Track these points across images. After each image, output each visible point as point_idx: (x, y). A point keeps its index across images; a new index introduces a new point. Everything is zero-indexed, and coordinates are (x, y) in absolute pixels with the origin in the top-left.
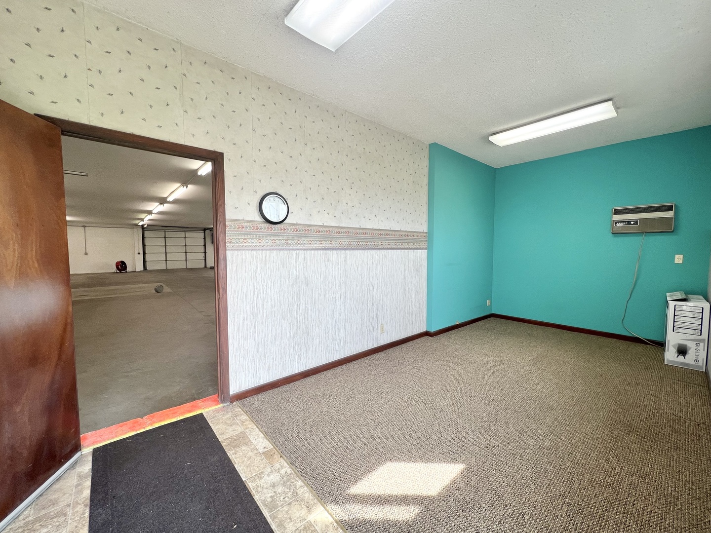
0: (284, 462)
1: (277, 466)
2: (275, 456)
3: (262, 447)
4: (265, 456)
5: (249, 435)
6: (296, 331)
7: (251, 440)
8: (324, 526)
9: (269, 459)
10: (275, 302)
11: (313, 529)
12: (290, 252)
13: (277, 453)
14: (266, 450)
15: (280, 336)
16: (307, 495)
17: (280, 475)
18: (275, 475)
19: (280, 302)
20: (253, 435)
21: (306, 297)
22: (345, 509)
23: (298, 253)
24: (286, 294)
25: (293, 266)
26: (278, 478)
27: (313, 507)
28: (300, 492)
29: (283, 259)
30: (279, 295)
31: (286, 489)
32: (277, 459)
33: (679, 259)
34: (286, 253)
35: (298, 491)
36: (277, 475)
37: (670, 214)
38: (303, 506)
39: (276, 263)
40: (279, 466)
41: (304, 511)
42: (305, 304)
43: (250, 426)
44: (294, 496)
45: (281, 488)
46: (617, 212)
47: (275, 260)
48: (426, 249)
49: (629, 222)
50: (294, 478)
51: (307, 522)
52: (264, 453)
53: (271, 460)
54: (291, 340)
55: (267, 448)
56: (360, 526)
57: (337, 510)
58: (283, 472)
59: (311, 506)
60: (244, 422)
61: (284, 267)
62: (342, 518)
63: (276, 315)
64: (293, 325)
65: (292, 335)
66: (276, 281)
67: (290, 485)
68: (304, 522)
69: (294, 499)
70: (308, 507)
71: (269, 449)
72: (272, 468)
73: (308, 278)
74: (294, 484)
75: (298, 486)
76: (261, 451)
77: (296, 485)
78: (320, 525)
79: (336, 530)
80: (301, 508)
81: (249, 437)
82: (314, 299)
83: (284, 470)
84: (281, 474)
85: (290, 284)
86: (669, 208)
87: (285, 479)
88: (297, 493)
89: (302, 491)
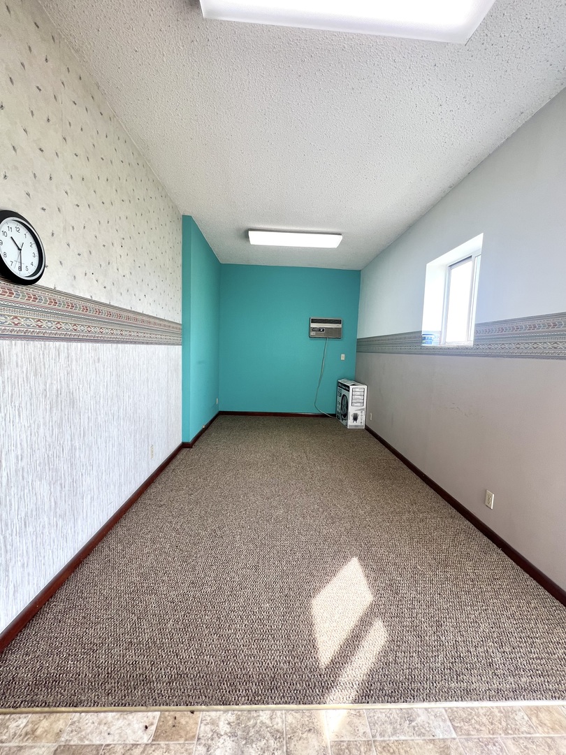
0: (207, 713)
1: (204, 730)
2: (183, 721)
3: (140, 733)
4: (166, 738)
5: (81, 739)
6: (58, 494)
7: (98, 743)
8: (348, 728)
9: (179, 734)
10: (22, 449)
11: (345, 744)
12: (45, 345)
13: (178, 715)
14: (153, 728)
15: (34, 513)
16: (290, 719)
17: (225, 737)
18: (221, 746)
19: (31, 448)
20: (92, 733)
21: (72, 427)
22: (342, 684)
23: (57, 346)
24: (41, 430)
25: (52, 371)
26: (229, 743)
27: (313, 723)
28: (280, 724)
29: (35, 360)
30: (29, 433)
31: (259, 744)
32: (191, 722)
33: (343, 357)
34: (39, 346)
35: (275, 726)
36: (221, 741)
37: (340, 326)
38: (304, 736)
39: (22, 367)
40: (208, 728)
41: (313, 740)
42: (71, 440)
43: (60, 725)
44: (280, 738)
45: (251, 750)
46: (314, 321)
47: (19, 361)
48: (181, 345)
49: (319, 330)
50: (249, 719)
51: (332, 746)
52: (156, 737)
53: (183, 733)
54: (52, 513)
55: (152, 724)
56: (371, 685)
57: (336, 695)
58: (223, 728)
59: (311, 725)
60: (34, 731)
61: (36, 375)
62: (351, 698)
63: (25, 475)
64: (54, 484)
65: (53, 504)
66: (23, 405)
67: (258, 732)
68: (330, 752)
69: (284, 742)
70: (310, 730)
71: (156, 721)
72: (203, 742)
73: (74, 394)
74: (259, 725)
75: (268, 722)
76: (146, 738)
77: (262, 722)
78: (344, 731)
79: (360, 716)
80: (305, 742)
81: (87, 742)
82: (82, 429)
83: (221, 724)
84: (226, 734)
85: (47, 407)
86: (339, 322)
87: (239, 733)
88: (278, 731)
89: (279, 720)
